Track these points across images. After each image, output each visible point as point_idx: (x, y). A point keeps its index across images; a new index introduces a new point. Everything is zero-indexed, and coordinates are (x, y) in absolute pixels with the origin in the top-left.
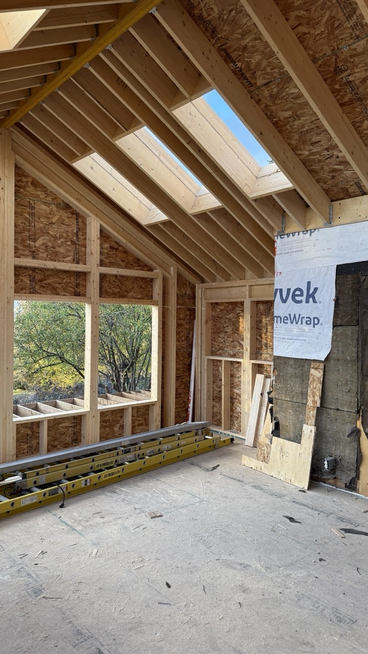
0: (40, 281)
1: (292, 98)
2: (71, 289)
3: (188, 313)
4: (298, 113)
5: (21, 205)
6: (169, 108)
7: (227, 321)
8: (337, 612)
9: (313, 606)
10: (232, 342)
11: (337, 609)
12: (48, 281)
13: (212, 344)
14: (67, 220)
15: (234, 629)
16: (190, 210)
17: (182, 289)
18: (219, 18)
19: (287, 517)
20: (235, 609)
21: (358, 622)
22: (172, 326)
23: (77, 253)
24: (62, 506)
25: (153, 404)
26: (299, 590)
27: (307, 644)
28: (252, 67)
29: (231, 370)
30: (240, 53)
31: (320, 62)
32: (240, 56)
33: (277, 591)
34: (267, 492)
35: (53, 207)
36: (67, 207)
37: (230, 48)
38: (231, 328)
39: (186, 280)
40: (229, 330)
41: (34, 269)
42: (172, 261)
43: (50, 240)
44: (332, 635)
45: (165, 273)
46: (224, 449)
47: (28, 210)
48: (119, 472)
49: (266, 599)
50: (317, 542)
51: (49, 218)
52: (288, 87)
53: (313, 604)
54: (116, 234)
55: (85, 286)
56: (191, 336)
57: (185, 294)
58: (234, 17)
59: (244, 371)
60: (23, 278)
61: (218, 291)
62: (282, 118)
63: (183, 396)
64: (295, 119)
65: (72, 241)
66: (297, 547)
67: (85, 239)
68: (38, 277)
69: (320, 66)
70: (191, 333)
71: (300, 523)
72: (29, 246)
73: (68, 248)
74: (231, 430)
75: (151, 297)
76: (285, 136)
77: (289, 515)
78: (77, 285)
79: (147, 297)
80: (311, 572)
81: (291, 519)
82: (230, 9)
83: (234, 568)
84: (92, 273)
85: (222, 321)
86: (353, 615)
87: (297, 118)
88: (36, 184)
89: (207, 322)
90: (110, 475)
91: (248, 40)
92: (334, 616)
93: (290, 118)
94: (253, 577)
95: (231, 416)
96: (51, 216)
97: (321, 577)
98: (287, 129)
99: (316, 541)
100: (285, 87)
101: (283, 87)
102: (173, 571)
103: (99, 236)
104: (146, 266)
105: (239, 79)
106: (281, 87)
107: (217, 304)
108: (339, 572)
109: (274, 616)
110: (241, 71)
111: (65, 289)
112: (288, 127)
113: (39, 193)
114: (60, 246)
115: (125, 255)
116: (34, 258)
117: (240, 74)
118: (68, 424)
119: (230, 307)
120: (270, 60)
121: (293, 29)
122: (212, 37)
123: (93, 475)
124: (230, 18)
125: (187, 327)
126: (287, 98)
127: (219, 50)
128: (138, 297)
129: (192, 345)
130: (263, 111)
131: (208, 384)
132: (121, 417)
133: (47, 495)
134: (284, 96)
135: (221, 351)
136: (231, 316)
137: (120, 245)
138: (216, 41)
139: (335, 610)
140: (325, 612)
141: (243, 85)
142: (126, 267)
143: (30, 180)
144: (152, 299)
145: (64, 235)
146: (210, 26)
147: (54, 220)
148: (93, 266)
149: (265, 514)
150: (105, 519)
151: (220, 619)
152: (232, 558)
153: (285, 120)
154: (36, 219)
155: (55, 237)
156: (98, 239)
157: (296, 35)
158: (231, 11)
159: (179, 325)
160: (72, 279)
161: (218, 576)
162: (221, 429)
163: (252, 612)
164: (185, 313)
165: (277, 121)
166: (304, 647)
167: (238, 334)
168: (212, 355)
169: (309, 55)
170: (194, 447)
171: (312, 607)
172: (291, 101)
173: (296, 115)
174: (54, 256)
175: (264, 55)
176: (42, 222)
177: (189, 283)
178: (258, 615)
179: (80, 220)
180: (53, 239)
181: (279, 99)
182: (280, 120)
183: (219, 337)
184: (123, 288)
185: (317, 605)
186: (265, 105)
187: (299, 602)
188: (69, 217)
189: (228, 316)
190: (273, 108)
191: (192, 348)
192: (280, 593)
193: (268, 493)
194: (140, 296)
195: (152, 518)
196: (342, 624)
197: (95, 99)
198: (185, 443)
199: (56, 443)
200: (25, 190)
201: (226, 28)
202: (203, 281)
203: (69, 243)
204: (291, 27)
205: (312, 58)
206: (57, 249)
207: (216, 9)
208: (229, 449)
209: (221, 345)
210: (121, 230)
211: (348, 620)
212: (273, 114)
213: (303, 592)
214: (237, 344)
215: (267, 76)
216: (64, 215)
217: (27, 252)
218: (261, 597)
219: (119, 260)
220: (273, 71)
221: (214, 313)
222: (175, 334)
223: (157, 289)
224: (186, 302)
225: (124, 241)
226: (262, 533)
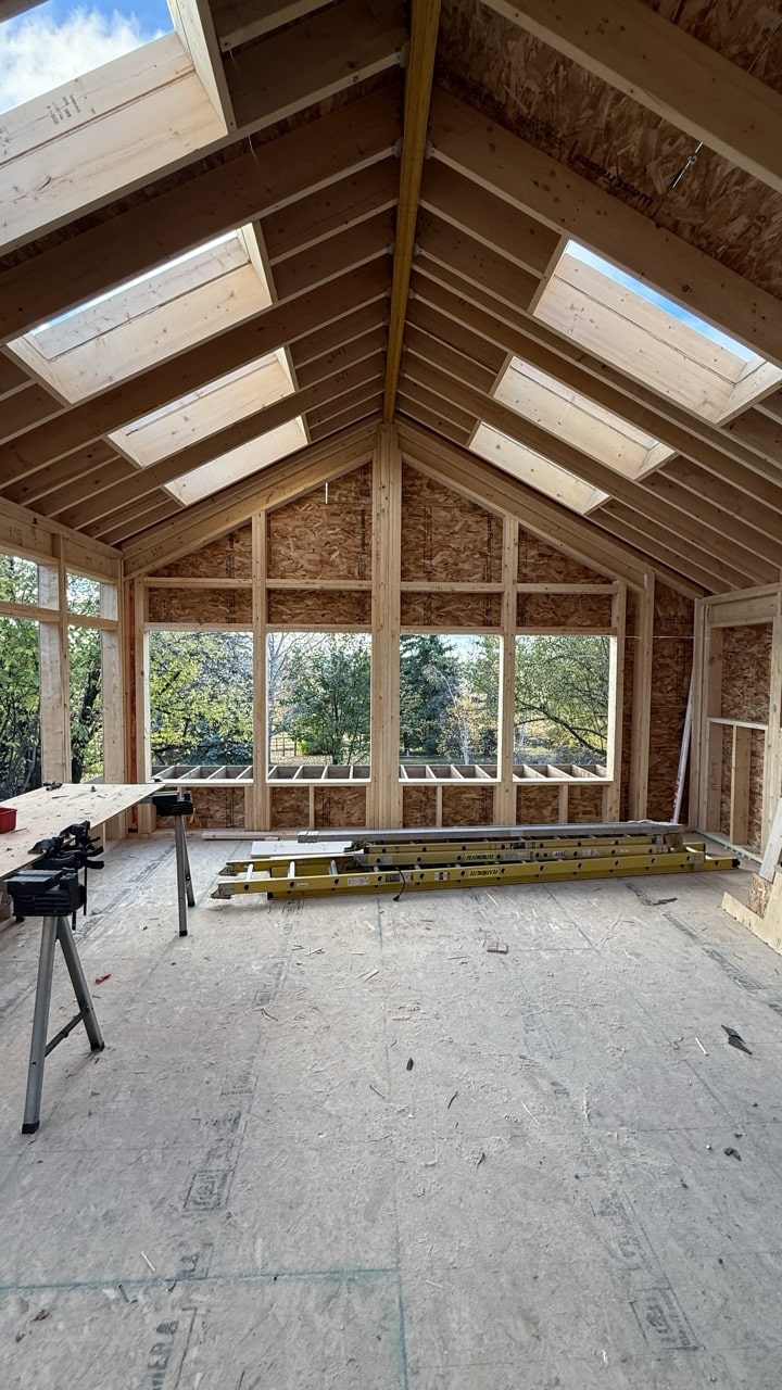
0: (437, 609)
1: (737, 184)
2: (479, 617)
3: (681, 647)
4: (762, 211)
5: (414, 515)
6: (526, 310)
7: (747, 658)
8: (664, 1295)
9: (620, 1244)
10: (756, 694)
11: (670, 1288)
12: (447, 609)
13: (723, 698)
14: (474, 526)
15: (432, 1197)
16: (633, 474)
17: (669, 608)
18: (546, 98)
19: (728, 1031)
20: (468, 1161)
21: (698, 1353)
22: (643, 667)
23: (488, 567)
24: (396, 899)
25: (608, 785)
26: (619, 1193)
27: (530, 1319)
28: (636, 161)
29: (752, 744)
30: (605, 146)
31: (763, 59)
32: (606, 152)
33: (573, 1168)
34: (728, 970)
35: (457, 512)
36: (475, 507)
37: (585, 148)
38: (753, 670)
39: (676, 592)
40: (751, 674)
41: (429, 595)
42: (644, 565)
43: (450, 556)
44: (604, 1340)
45: (631, 584)
46: (708, 877)
47: (422, 520)
48: (495, 872)
49: (538, 1172)
50: (754, 1110)
51: (450, 527)
52: (718, 165)
53: (622, 1240)
54: (545, 535)
55: (499, 612)
56: (685, 685)
57: (675, 616)
58: (566, 77)
59: (769, 746)
60: (416, 607)
61: (732, 607)
62: (732, 239)
63: (666, 778)
64: (760, 229)
65: (480, 553)
66: (700, 1101)
67: (501, 548)
68: (434, 604)
69: (767, 70)
70: (686, 679)
71: (750, 1053)
72: (424, 566)
73: (476, 562)
74: (748, 847)
75: (609, 624)
76: (754, 276)
77: (738, 1029)
78: (488, 612)
79: (602, 623)
80: (683, 1168)
81: (735, 1039)
82: (553, 67)
83: (536, 1086)
84: (506, 594)
85: (740, 659)
86: (699, 1328)
87: (763, 225)
88: (433, 486)
89: (712, 660)
90: (480, 873)
91: (606, 112)
92: (648, 1300)
93: (748, 230)
94: (554, 1118)
95: (750, 823)
96: (453, 523)
97: (696, 1189)
98: (753, 259)
99: (756, 1105)
100: (712, 167)
101: (708, 171)
102: (440, 1045)
103: (517, 541)
104: (600, 576)
105: (624, 200)
106: (703, 173)
107: (732, 629)
108: (753, 1201)
109: (520, 1217)
110: (621, 182)
111: (470, 618)
112: (752, 253)
113: (437, 496)
114: (464, 562)
115: (563, 564)
116: (430, 580)
117: (621, 190)
118: (474, 796)
119: (754, 633)
120: (660, 126)
121: (676, 21)
122: (552, 146)
123: (458, 867)
124: (561, 87)
125: (679, 669)
126: (725, 190)
127: (571, 162)
128: (584, 624)
129: (687, 699)
130: (692, 243)
131: (712, 764)
132: (555, 797)
133: (383, 879)
134: (719, 187)
135: (736, 710)
136: (754, 649)
137: (554, 550)
138: (560, 149)
139: (664, 1286)
140: (636, 1276)
141: (636, 208)
142: (565, 581)
143: (425, 481)
144: (610, 626)
145: (471, 546)
146: (540, 126)
147: (456, 529)
148: (509, 586)
149: (686, 1009)
150: (429, 932)
151: (427, 1166)
152: (550, 1066)
153: (740, 242)
154: (433, 530)
155: (458, 551)
156: (515, 545)
157: (688, 30)
158: (556, 71)
159: (657, 668)
160: (481, 603)
161: (496, 1086)
162: (728, 841)
163: (489, 1185)
164: (673, 647)
165: (725, 252)
166: (520, 1323)
167: (766, 680)
168: (722, 717)
169: (732, 59)
170: (645, 861)
171: (614, 1245)
172: (736, 192)
173: (759, 218)
174: (457, 575)
175: (646, 120)
176: (440, 533)
177: (684, 598)
178: (494, 1198)
179: (493, 523)
180: (454, 553)
181: (710, 200)
182: (731, 247)
183: (734, 686)
184: (560, 612)
185: (630, 1248)
186: (689, 228)
187: (598, 1217)
188: (478, 522)
189: (750, 650)
190: (708, 226)
191: (686, 704)
192: (577, 1177)
193: (730, 973)
194: (588, 623)
195: (489, 951)
196: (651, 1333)
197: (444, 341)
198: (627, 851)
199: (459, 818)
200: (419, 495)
201: (565, 111)
202: (707, 593)
203: (477, 556)
204: (670, 20)
205: (741, 62)
206: (461, 566)
207: (535, 88)
208: (721, 876)
209: (737, 699)
210: (554, 527)
211: (676, 1333)
212: (710, 240)
213: (625, 1202)
214: (763, 698)
215: (668, 165)
216: (471, 519)
217: (421, 574)
218: (533, 1165)
219: (552, 571)
220: (676, 144)
221: (727, 646)
222: (650, 681)
223: (618, 611)
224: (676, 629)
225: (558, 543)
226: (650, 1042)
